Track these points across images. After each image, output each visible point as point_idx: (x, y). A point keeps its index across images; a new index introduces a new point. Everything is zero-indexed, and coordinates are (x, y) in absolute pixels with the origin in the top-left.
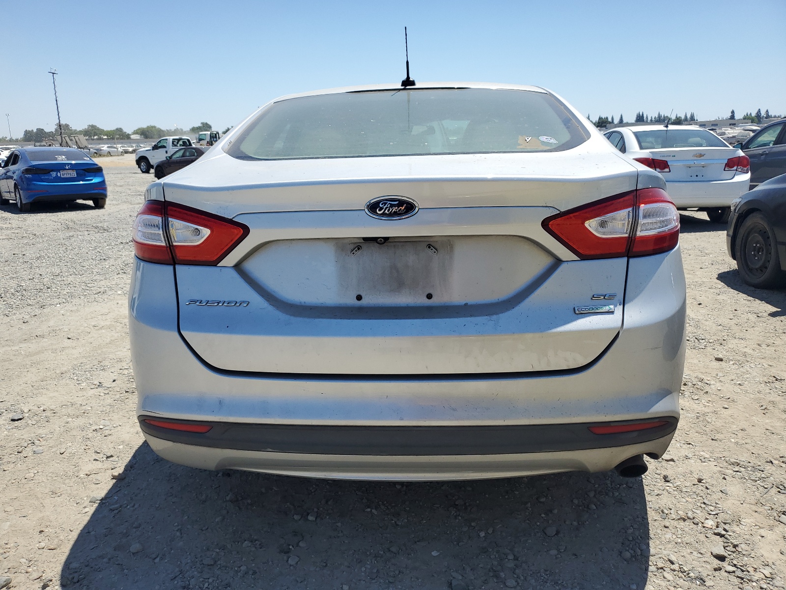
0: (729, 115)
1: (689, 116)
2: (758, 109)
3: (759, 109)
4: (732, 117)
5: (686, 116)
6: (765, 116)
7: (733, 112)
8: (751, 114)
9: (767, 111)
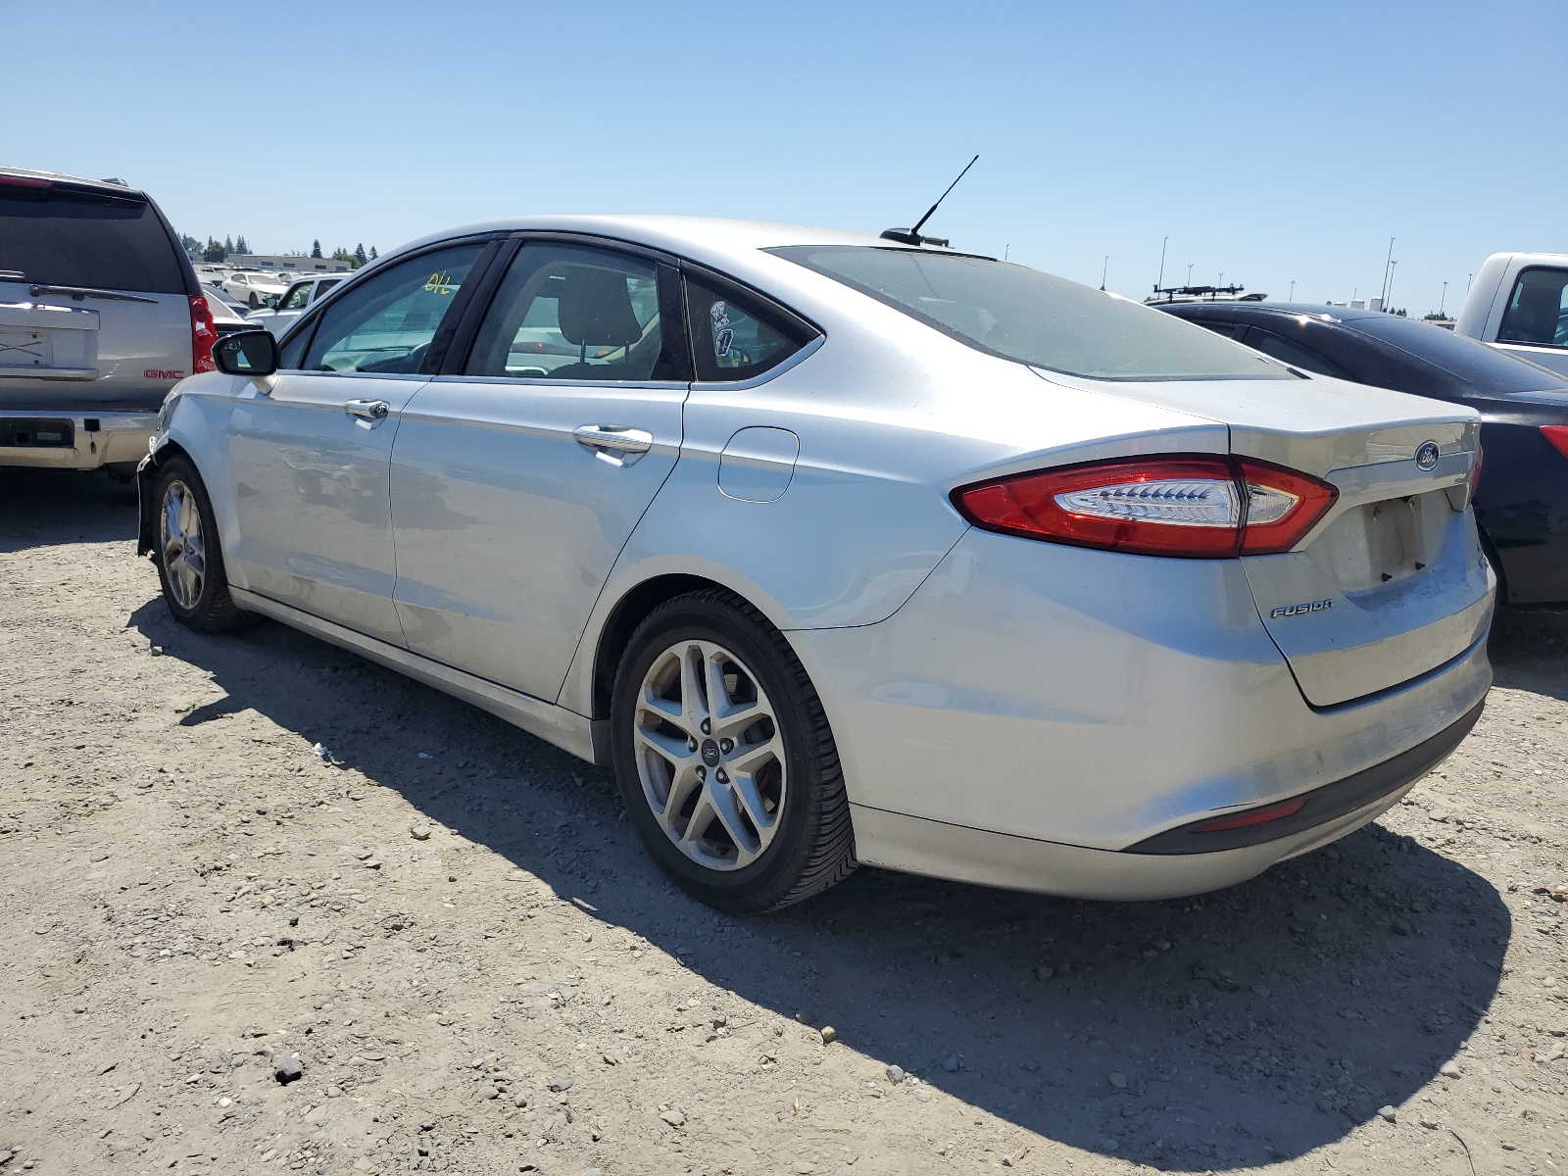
0: (310, 251)
1: (235, 244)
2: (357, 246)
3: (360, 245)
4: (317, 254)
5: (229, 242)
6: (371, 257)
7: (316, 244)
8: (344, 251)
9: (373, 249)
